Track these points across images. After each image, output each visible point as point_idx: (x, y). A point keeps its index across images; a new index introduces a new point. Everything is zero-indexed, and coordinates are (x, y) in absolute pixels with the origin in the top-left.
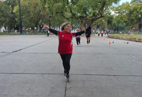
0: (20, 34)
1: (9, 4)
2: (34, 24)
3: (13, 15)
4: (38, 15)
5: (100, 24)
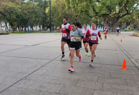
0: (49, 32)
1: (41, 6)
2: (62, 23)
3: (44, 16)
4: (65, 14)
5: (131, 21)
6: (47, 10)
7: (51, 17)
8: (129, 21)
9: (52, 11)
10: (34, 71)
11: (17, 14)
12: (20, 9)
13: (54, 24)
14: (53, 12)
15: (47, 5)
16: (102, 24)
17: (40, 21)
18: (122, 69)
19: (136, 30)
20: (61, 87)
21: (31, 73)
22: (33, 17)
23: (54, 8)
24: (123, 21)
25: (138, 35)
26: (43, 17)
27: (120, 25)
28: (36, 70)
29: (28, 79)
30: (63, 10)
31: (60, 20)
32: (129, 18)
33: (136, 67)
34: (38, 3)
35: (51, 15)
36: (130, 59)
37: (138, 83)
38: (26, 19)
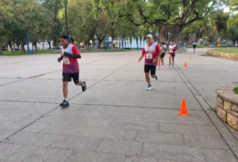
1: (50, 7)
2: (88, 36)
3: (56, 23)
4: (93, 21)
5: (203, 30)
6: (61, 14)
7: (69, 25)
8: (201, 30)
9: (70, 15)
10: (25, 125)
11: (7, 22)
12: (11, 12)
13: (74, 37)
14: (71, 17)
15: (60, 4)
16: (157, 35)
17: (49, 33)
18: (179, 115)
19: (213, 45)
20: (68, 155)
21: (18, 130)
22: (35, 27)
23: (73, 9)
24: (191, 31)
25: (214, 54)
26: (53, 26)
27: (186, 38)
28: (30, 123)
29: (10, 142)
30: (88, 14)
31: (84, 30)
32: (201, 26)
33: (203, 110)
34: (44, 1)
35: (68, 22)
36: (195, 97)
37: (203, 140)
38: (23, 30)
